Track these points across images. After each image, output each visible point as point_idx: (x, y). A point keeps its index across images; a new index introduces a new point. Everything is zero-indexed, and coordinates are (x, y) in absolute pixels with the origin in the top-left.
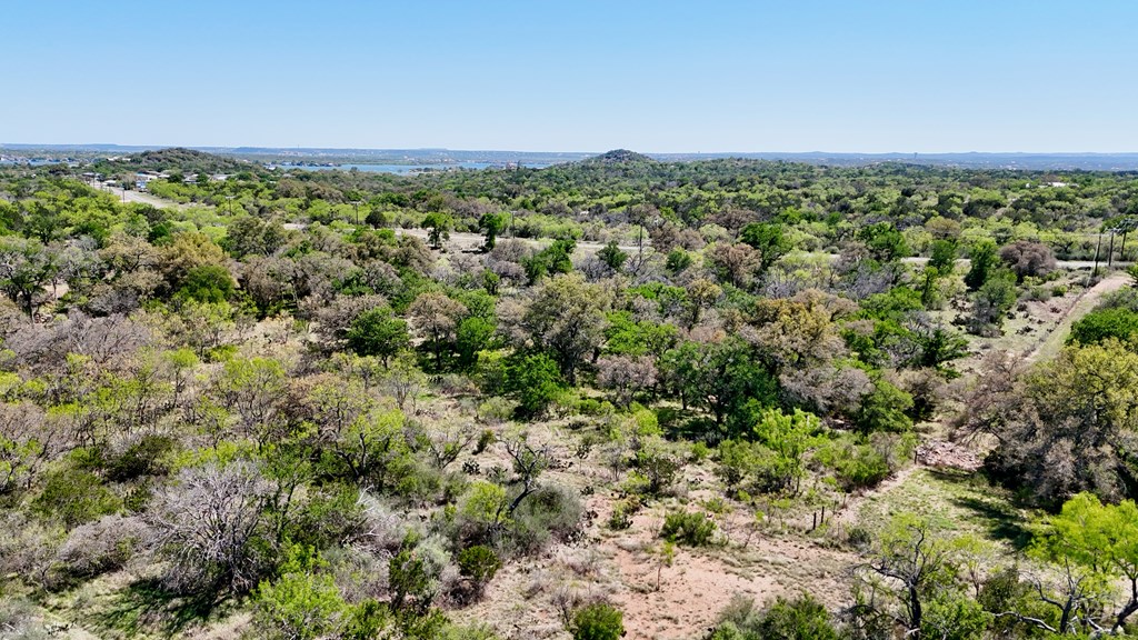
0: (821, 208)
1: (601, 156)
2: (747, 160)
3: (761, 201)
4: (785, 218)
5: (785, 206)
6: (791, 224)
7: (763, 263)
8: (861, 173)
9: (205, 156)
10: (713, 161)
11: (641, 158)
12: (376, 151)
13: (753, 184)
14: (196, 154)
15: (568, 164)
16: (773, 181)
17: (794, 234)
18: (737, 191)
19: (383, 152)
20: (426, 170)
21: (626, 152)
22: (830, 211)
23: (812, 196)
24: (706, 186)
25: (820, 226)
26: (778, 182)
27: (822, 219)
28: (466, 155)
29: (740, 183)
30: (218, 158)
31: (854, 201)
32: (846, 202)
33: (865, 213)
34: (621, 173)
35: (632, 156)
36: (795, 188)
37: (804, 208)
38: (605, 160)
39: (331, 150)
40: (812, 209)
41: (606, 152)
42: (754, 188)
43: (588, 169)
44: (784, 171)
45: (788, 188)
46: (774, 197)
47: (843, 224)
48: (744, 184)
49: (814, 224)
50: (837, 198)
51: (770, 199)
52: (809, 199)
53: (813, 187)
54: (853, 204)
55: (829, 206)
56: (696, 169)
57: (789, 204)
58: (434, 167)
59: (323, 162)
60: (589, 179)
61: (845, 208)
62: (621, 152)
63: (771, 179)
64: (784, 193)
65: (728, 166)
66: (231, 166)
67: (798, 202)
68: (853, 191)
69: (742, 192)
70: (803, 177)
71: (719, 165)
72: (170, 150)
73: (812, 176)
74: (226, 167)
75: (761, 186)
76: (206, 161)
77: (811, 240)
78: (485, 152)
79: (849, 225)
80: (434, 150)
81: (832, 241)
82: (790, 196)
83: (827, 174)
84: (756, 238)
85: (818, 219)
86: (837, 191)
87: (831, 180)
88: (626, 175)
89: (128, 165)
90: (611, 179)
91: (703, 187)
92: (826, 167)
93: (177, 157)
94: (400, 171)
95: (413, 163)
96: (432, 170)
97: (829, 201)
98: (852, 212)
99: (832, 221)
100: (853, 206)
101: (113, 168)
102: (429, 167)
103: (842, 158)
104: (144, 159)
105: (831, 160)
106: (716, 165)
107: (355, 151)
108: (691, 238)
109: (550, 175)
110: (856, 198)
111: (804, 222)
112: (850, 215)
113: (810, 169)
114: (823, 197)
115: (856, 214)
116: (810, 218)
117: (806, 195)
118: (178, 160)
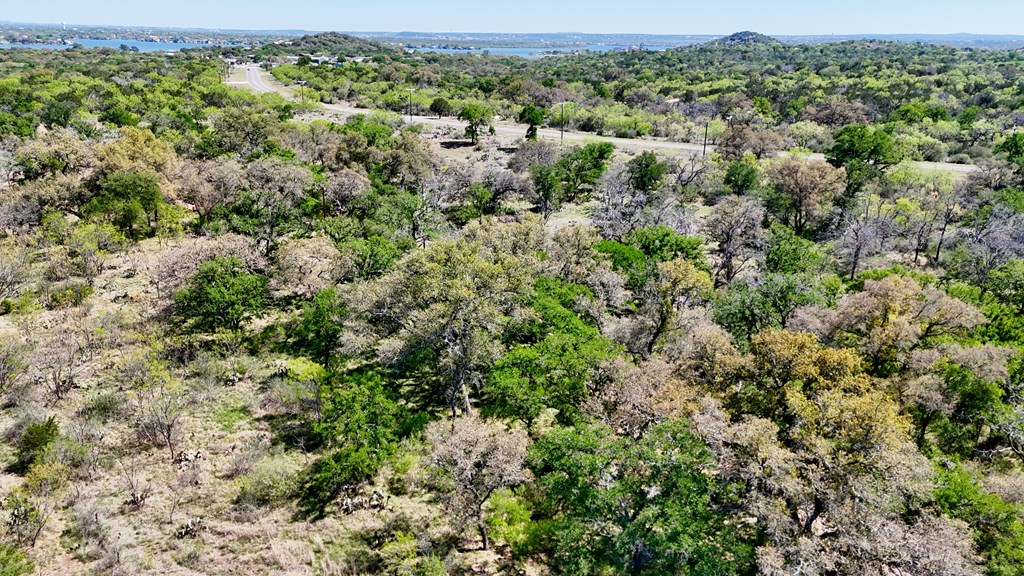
0: (955, 100)
1: (726, 39)
2: (880, 42)
3: (881, 90)
4: (904, 115)
5: (909, 96)
6: (911, 121)
7: (849, 187)
8: (1012, 57)
9: (353, 40)
10: (842, 43)
11: (766, 40)
12: (517, 35)
13: (880, 69)
14: (346, 38)
15: (690, 47)
16: (904, 65)
17: (913, 136)
18: (859, 76)
19: (523, 35)
20: (555, 53)
21: (751, 34)
22: (967, 104)
23: (947, 84)
24: (825, 70)
25: (950, 126)
26: (911, 67)
27: (954, 115)
28: (599, 37)
29: (865, 67)
30: (364, 41)
31: (999, 92)
32: (988, 94)
33: (1013, 108)
34: (740, 55)
35: (757, 38)
36: (930, 74)
37: (934, 100)
38: (729, 42)
39: (478, 35)
40: (943, 102)
41: (731, 34)
42: (880, 73)
43: (705, 51)
44: (921, 53)
45: (921, 73)
46: (899, 85)
47: (981, 125)
48: (869, 69)
49: (941, 123)
50: (978, 87)
51: (892, 88)
52: (942, 88)
53: (951, 72)
54: (998, 96)
55: (966, 97)
56: (822, 51)
57: (915, 95)
58: (562, 50)
59: (465, 46)
60: (703, 62)
61: (986, 101)
62: (746, 33)
63: (902, 64)
64: (913, 79)
65: (859, 48)
66: (374, 49)
67: (928, 92)
68: (999, 78)
69: (865, 79)
70: (942, 61)
71: (848, 48)
72: (325, 34)
73: (953, 60)
74: (370, 50)
75: (888, 72)
76: (354, 44)
77: (932, 146)
78: (616, 35)
79: (988, 126)
80: (569, 34)
81: (963, 148)
82: (918, 85)
83: (971, 57)
84: (853, 145)
85: (948, 115)
86: (981, 78)
87: (975, 65)
88: (744, 58)
89: (289, 48)
90: (728, 62)
91: (821, 71)
92: (971, 50)
93: (330, 40)
94: (531, 54)
95: (546, 46)
96: (560, 52)
97: (966, 91)
98: (995, 106)
99: (966, 119)
100: (997, 99)
101: (275, 50)
102: (557, 50)
103: (991, 41)
104: (303, 43)
105: (979, 42)
106: (845, 48)
107: (499, 35)
108: (767, 142)
109: (663, 57)
110: (1002, 87)
111: (928, 120)
112: (992, 111)
113: (953, 50)
114: (960, 87)
115: (999, 109)
116: (936, 115)
117: (939, 84)
118: (330, 44)
